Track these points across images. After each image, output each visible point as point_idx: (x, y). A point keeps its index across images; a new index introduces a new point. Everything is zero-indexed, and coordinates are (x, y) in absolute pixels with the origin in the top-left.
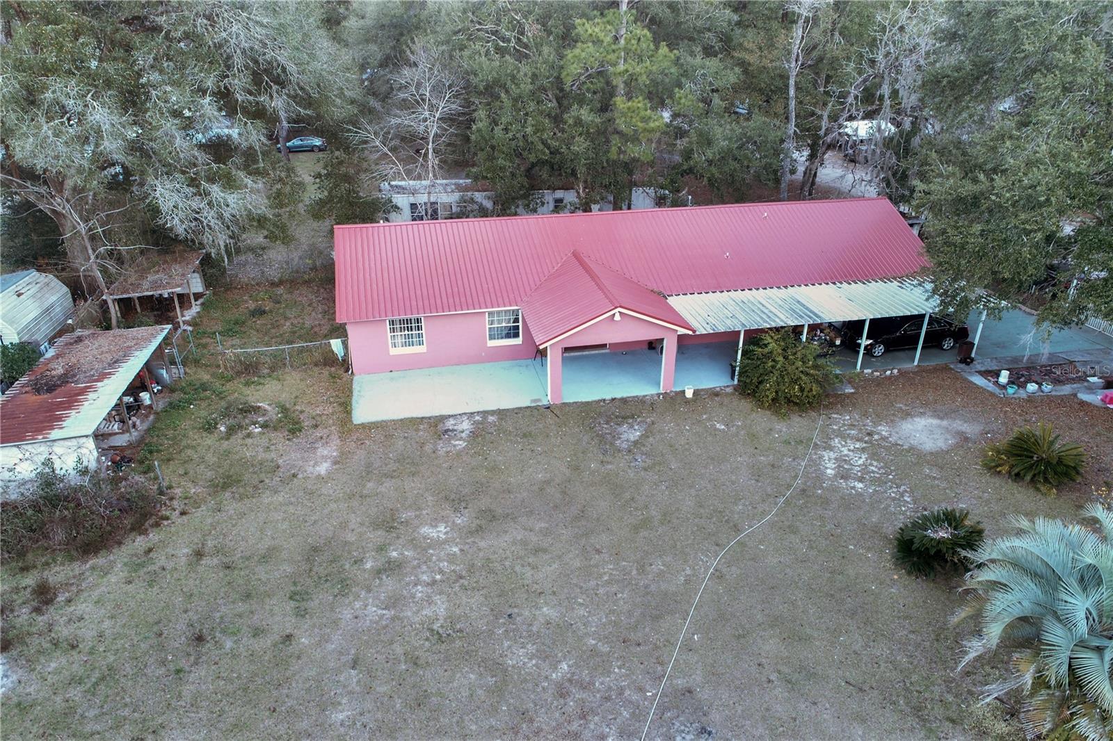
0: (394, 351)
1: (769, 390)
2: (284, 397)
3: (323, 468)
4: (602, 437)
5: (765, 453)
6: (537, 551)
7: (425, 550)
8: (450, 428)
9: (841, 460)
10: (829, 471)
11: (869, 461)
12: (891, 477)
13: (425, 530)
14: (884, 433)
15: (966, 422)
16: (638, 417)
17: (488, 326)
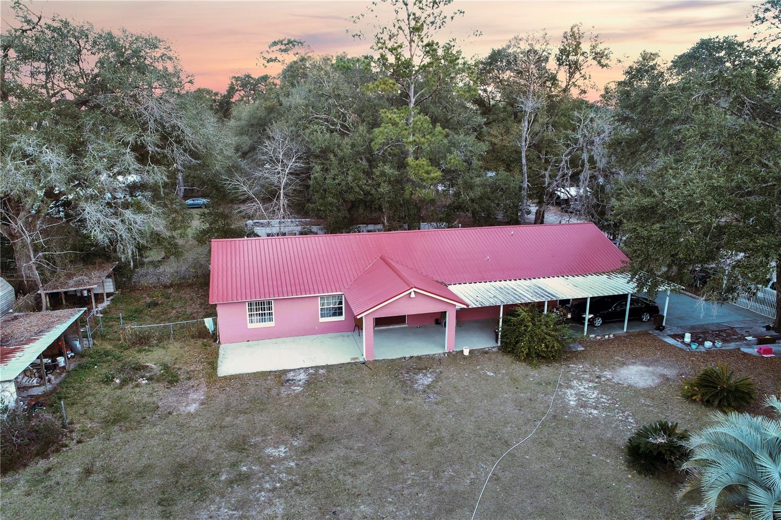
0: (250, 326)
1: (523, 347)
2: (167, 359)
3: (192, 408)
4: (404, 383)
5: (524, 391)
6: (356, 464)
7: (268, 465)
8: (291, 378)
9: (579, 395)
10: (572, 403)
11: (600, 395)
12: (617, 405)
13: (270, 451)
14: (608, 376)
15: (665, 368)
16: (430, 368)
17: (320, 307)
